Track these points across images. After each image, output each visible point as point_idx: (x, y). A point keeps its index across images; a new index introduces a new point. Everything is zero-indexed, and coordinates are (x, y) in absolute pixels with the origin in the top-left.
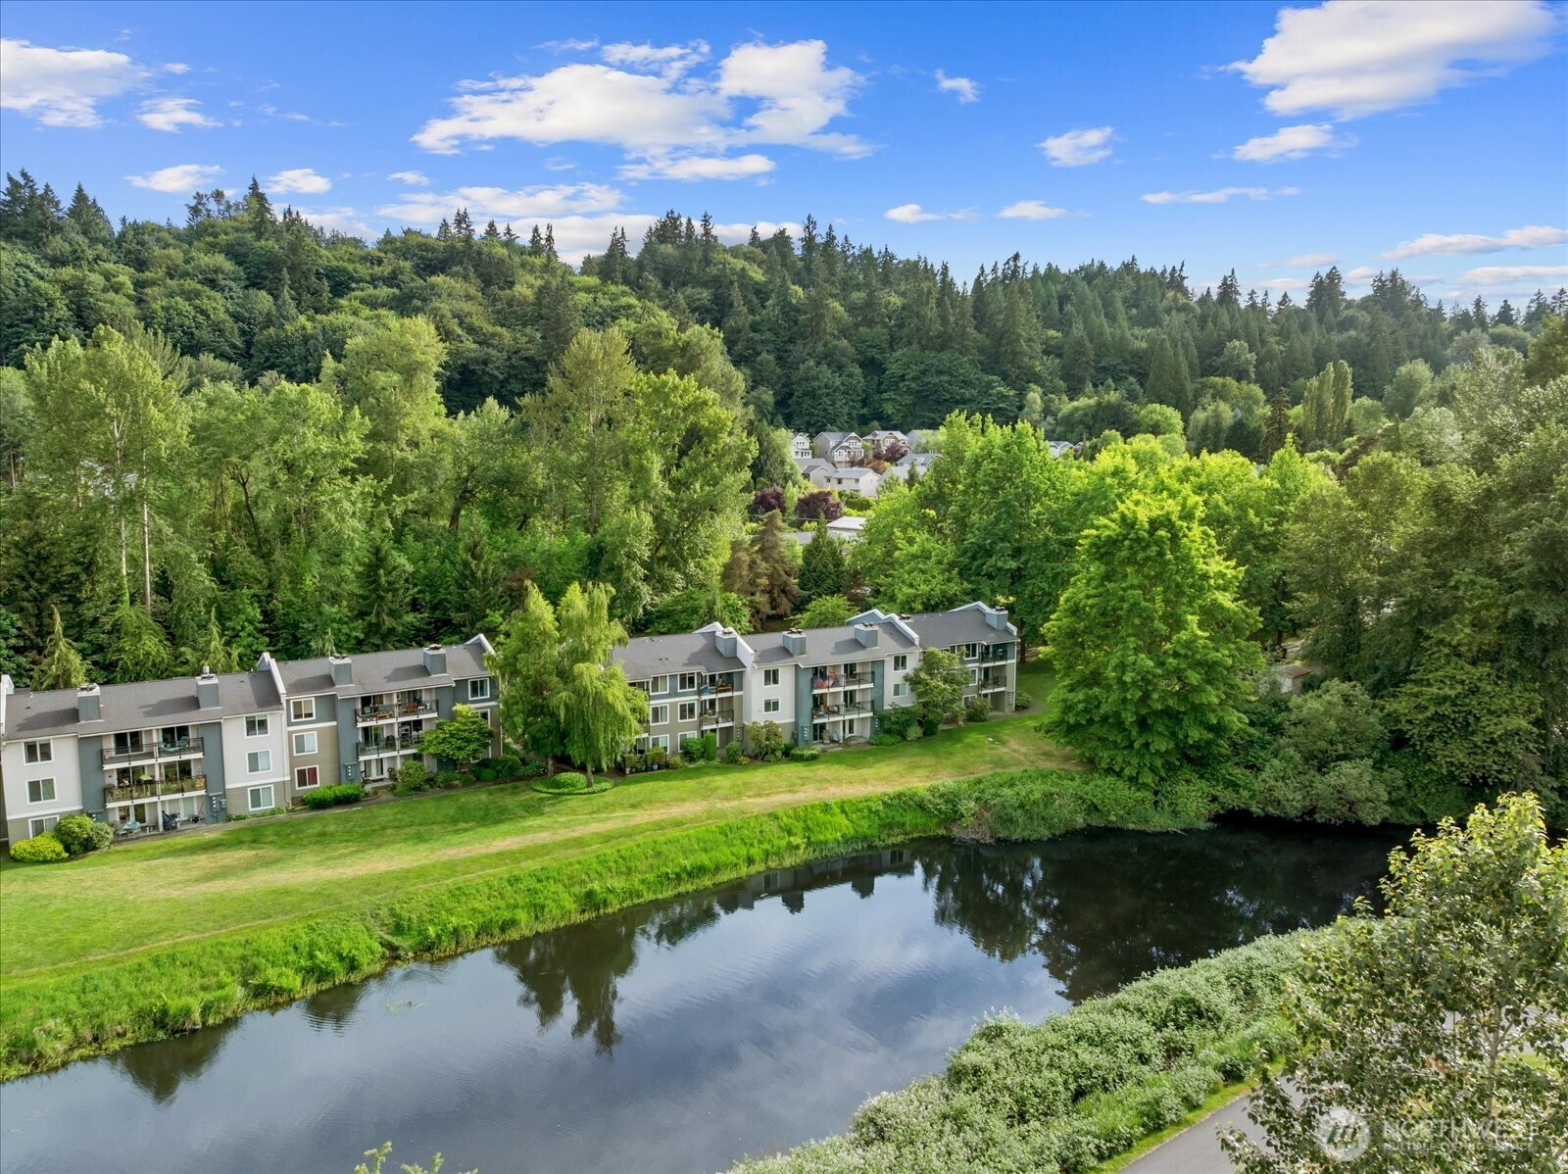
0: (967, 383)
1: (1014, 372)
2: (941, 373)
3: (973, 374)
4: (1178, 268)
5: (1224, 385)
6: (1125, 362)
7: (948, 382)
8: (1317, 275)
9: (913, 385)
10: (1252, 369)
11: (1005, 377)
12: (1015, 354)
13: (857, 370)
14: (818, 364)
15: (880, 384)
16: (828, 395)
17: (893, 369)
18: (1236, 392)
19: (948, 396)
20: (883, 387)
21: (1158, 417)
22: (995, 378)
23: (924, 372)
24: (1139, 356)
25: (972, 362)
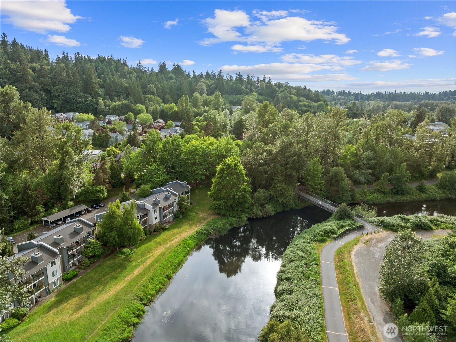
0: (80, 97)
1: (93, 93)
2: (71, 94)
3: (82, 94)
4: (125, 59)
5: (151, 97)
6: (123, 90)
7: (75, 97)
8: (160, 64)
9: (63, 98)
10: (155, 92)
11: (90, 95)
12: (92, 88)
13: (43, 93)
14: (29, 91)
15: (51, 97)
16: (35, 102)
17: (56, 93)
18: (154, 99)
19: (75, 101)
20: (52, 98)
21: (139, 108)
22: (88, 95)
23: (66, 94)
24: (126, 88)
25: (81, 90)
